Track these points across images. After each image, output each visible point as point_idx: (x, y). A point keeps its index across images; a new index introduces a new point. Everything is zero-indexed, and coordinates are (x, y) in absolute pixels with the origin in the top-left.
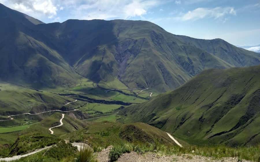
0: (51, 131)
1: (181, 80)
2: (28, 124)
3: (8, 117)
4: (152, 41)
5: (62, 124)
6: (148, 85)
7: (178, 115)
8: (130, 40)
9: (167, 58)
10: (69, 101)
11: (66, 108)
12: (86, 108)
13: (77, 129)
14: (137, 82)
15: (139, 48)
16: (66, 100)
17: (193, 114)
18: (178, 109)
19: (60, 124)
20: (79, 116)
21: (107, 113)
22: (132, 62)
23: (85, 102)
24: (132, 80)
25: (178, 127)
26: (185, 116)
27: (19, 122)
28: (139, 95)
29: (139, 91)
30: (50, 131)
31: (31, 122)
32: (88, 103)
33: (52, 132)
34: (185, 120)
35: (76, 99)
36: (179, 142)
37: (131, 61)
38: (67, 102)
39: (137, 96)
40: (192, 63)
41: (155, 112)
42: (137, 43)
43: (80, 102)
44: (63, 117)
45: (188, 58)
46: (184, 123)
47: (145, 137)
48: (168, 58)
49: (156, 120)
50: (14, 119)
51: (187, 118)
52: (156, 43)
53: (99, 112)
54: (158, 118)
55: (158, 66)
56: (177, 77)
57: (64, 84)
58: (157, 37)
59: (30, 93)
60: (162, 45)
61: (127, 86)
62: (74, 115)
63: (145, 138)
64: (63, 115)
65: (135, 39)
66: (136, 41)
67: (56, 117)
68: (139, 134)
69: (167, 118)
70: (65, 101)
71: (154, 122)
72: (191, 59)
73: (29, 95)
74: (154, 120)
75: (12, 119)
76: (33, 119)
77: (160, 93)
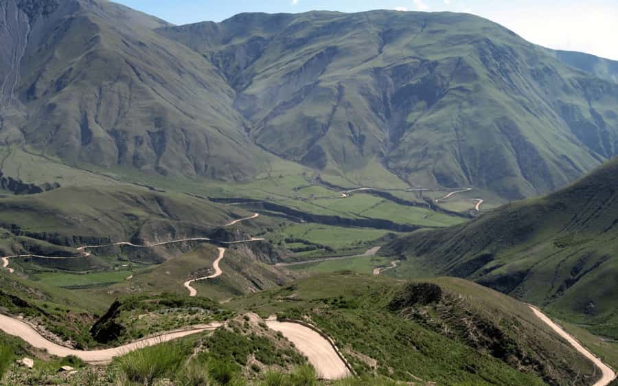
0: (190, 288)
1: (571, 167)
2: (128, 270)
3: (78, 249)
4: (481, 62)
5: (219, 272)
6: (469, 179)
7: (561, 259)
8: (416, 60)
9: (528, 109)
10: (235, 217)
11: (226, 234)
12: (283, 234)
13: (260, 288)
14: (437, 171)
15: (445, 83)
16: (228, 214)
17: (605, 258)
18: (561, 245)
19: (214, 271)
20: (265, 255)
21: (343, 250)
22: (423, 120)
23: (282, 220)
24: (420, 166)
25: (561, 290)
26: (582, 261)
27: (105, 263)
28: (443, 206)
29: (440, 194)
30: (187, 288)
31: (134, 265)
32: (288, 222)
33: (193, 293)
34: (581, 272)
35: (256, 212)
36: (564, 329)
37: (420, 116)
38: (229, 217)
39: (434, 208)
40: (603, 124)
41: (492, 251)
42: (438, 69)
43: (267, 220)
44: (221, 256)
45: (592, 112)
46: (577, 280)
47: (470, 314)
48: (531, 109)
49: (494, 272)
50: (93, 256)
51: (585, 269)
52: (495, 70)
53: (322, 247)
54: (500, 266)
55: (501, 129)
56: (558, 160)
57: (222, 173)
58: (499, 53)
59: (134, 194)
60: (512, 76)
61: (406, 181)
62: (249, 251)
63: (469, 317)
64: (222, 250)
65: (432, 58)
66: (436, 63)
67: (204, 256)
68: (451, 307)
69: (525, 269)
70: (226, 215)
71: (485, 278)
72: (600, 113)
73: (129, 199)
74: (488, 271)
75: (88, 254)
76: (139, 257)
77: (507, 202)
